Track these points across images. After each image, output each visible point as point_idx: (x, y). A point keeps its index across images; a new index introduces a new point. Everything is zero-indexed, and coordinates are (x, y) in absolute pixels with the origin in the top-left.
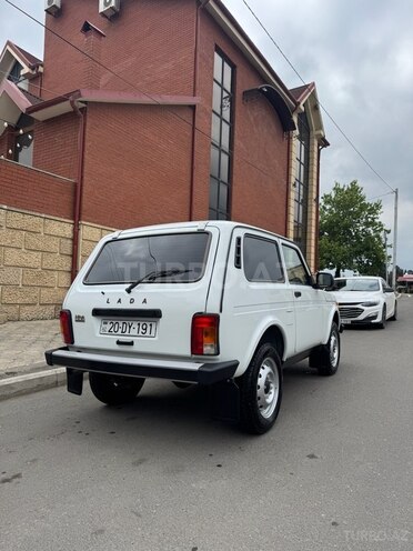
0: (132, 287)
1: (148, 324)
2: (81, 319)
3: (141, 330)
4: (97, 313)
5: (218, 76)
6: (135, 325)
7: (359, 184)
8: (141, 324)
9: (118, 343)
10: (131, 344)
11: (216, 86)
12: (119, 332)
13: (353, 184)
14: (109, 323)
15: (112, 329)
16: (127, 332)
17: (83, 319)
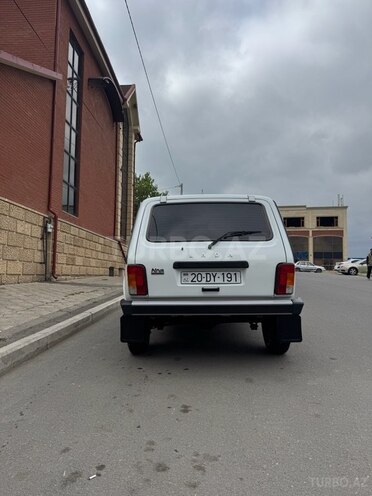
0: (213, 244)
1: (233, 273)
2: (158, 272)
3: (226, 278)
4: (178, 266)
5: (70, 59)
6: (219, 274)
7: (151, 176)
8: (226, 274)
9: (204, 290)
10: (217, 290)
11: (69, 67)
12: (204, 281)
13: (147, 175)
14: (190, 274)
15: (195, 279)
16: (212, 281)
17: (161, 272)
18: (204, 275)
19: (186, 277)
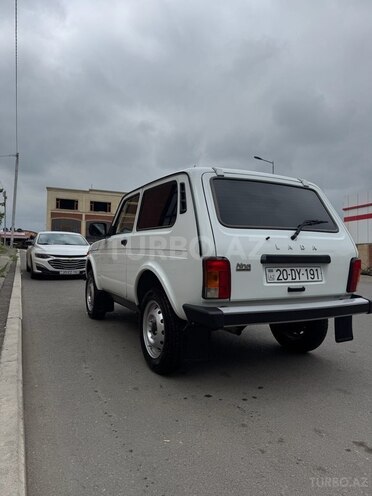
0: (296, 234)
1: (314, 269)
2: (244, 268)
3: (309, 275)
6: (303, 271)
8: (309, 270)
9: (290, 290)
10: (303, 289)
14: (275, 270)
15: (281, 277)
16: (297, 279)
17: (247, 268)
18: (289, 272)
19: (272, 274)
